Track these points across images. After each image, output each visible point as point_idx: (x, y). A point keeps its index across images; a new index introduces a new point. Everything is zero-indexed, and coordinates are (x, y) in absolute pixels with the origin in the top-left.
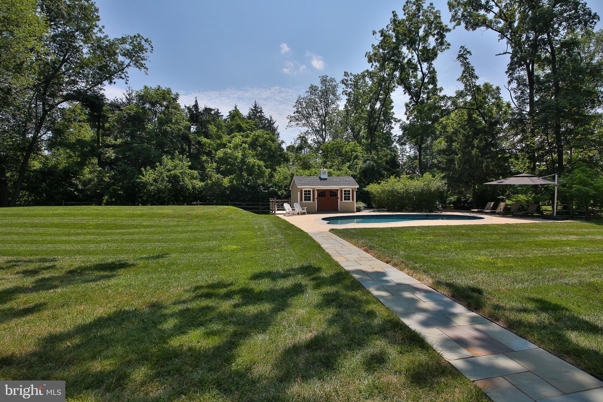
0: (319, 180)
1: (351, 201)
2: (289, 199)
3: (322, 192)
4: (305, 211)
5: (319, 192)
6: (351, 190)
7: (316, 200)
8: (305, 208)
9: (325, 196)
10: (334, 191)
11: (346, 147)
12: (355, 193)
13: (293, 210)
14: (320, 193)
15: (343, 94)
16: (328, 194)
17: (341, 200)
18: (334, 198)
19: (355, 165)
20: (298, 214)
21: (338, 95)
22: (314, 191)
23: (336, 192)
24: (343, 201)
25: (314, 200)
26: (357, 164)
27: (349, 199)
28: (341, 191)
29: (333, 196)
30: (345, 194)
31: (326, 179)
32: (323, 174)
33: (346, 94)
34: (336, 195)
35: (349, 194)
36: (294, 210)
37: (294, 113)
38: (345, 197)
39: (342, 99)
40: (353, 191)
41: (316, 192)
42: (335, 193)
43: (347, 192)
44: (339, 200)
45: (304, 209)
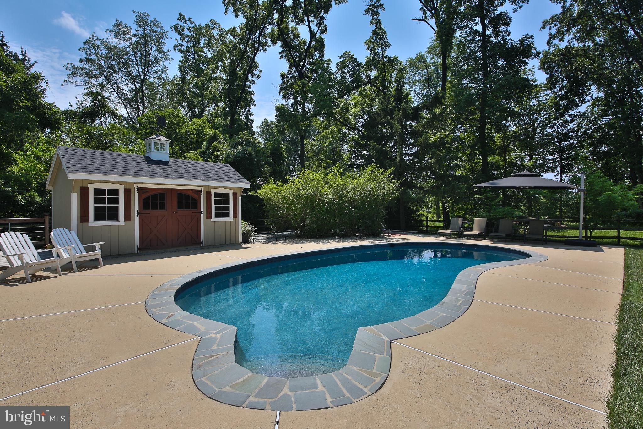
0: (145, 164)
1: (231, 218)
2: (43, 216)
3: (154, 197)
4: (98, 253)
5: (145, 196)
6: (231, 192)
7: (137, 219)
8: (97, 245)
9: (162, 206)
10: (191, 194)
11: (188, 126)
12: (240, 200)
13: (42, 256)
14: (148, 198)
15: (175, 50)
16: (172, 203)
17: (209, 216)
18: (190, 211)
19: (214, 151)
20: (68, 268)
21: (165, 50)
22: (128, 193)
23: (195, 196)
24: (214, 219)
25: (128, 217)
26: (218, 151)
27: (227, 215)
28: (208, 194)
29: (187, 206)
30: (217, 202)
31: (165, 163)
32: (157, 149)
33: (180, 51)
34: (196, 204)
35: (227, 202)
36: (50, 255)
37: (81, 61)
38: (216, 208)
39: (172, 59)
40: (235, 195)
41: (136, 197)
42: (193, 199)
43: (222, 198)
44: (202, 217)
45: (93, 249)
